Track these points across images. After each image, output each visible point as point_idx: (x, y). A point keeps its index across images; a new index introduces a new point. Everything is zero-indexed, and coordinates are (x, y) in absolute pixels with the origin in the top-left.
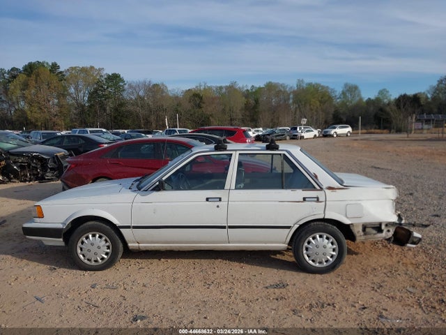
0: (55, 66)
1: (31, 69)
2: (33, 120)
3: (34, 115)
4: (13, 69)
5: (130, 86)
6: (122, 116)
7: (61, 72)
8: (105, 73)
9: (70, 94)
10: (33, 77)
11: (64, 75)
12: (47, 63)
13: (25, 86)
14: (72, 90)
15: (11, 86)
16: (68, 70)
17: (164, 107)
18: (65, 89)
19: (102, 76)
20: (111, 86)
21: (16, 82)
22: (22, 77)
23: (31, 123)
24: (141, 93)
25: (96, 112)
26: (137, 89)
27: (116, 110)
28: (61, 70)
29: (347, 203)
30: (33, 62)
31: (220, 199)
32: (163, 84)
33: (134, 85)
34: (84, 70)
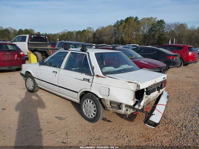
0: (137, 18)
1: (128, 20)
2: (125, 41)
3: (126, 39)
4: (122, 20)
5: (168, 25)
6: (161, 40)
7: (139, 21)
8: (157, 20)
9: (141, 30)
10: (128, 23)
11: (139, 22)
12: (134, 17)
13: (125, 27)
14: (142, 28)
15: (120, 27)
16: (142, 19)
17: (184, 36)
18: (139, 27)
19: (155, 21)
20: (159, 26)
21: (122, 25)
22: (124, 23)
23: (125, 42)
24: (173, 29)
25: (150, 38)
26: (171, 27)
27: (159, 37)
28: (139, 20)
29: (102, 85)
30: (129, 17)
31: (56, 73)
32: (185, 24)
33: (170, 25)
34: (148, 19)
